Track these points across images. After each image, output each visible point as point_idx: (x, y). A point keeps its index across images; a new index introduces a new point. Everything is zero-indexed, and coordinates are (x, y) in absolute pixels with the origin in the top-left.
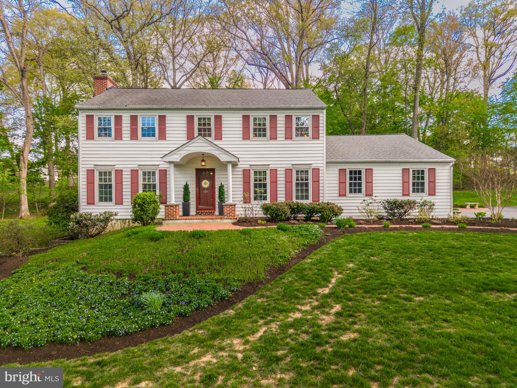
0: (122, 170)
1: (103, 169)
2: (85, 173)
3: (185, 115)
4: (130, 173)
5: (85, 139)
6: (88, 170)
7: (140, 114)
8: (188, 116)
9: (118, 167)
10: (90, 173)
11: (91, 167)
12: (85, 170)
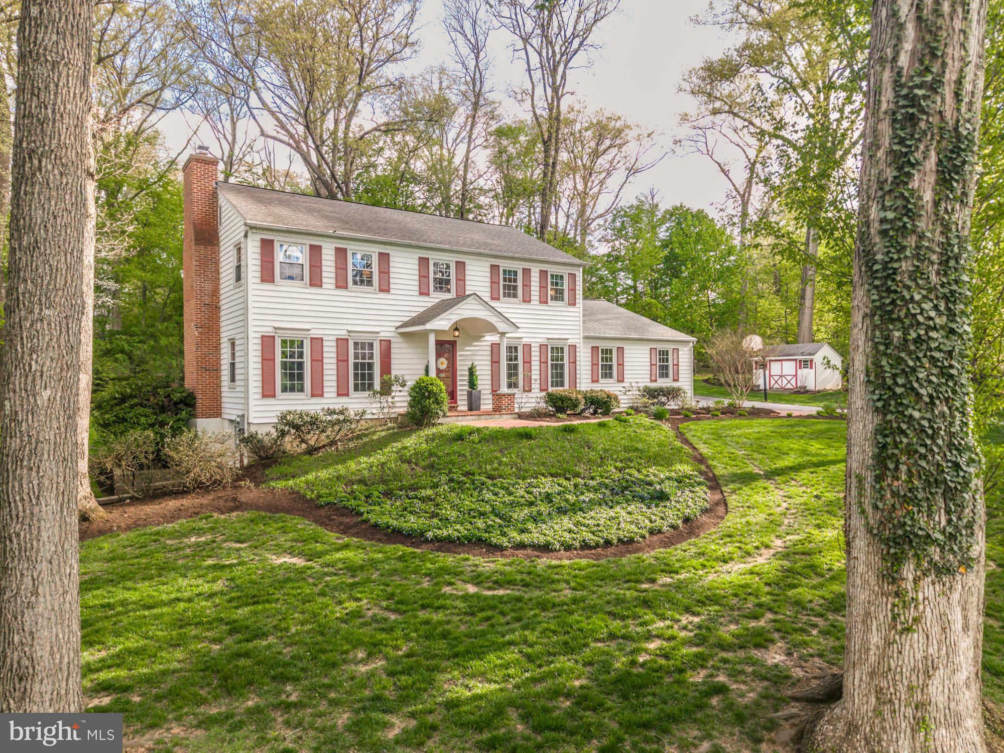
0: (322, 339)
1: (289, 335)
2: (259, 341)
3: (417, 256)
4: (334, 344)
5: (258, 281)
6: (263, 337)
7: (351, 247)
8: (420, 258)
9: (315, 333)
10: (267, 342)
11: (269, 331)
12: (259, 335)
